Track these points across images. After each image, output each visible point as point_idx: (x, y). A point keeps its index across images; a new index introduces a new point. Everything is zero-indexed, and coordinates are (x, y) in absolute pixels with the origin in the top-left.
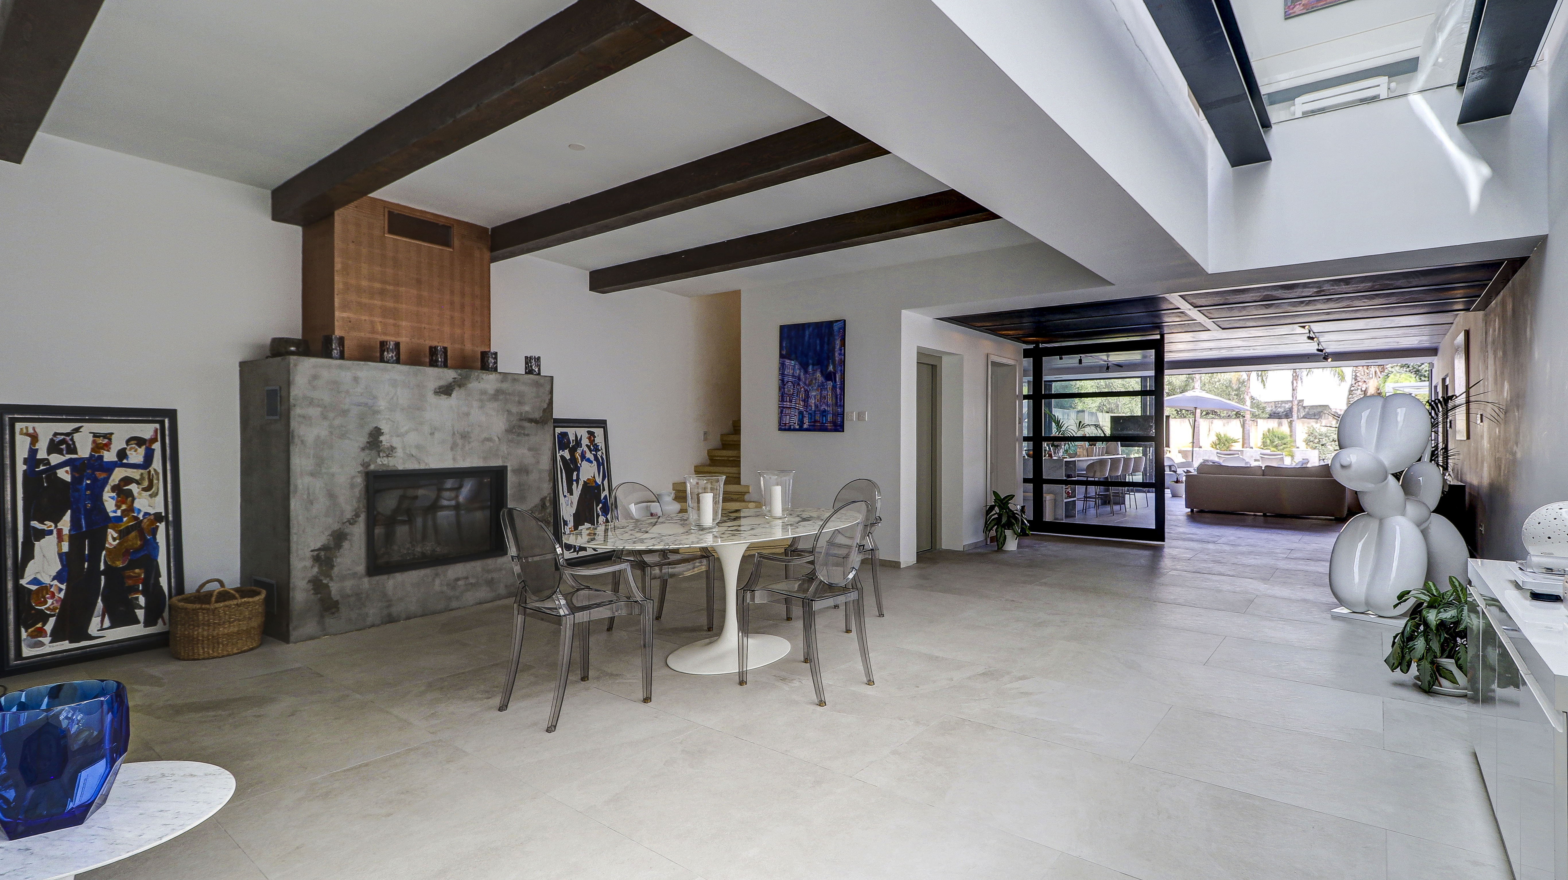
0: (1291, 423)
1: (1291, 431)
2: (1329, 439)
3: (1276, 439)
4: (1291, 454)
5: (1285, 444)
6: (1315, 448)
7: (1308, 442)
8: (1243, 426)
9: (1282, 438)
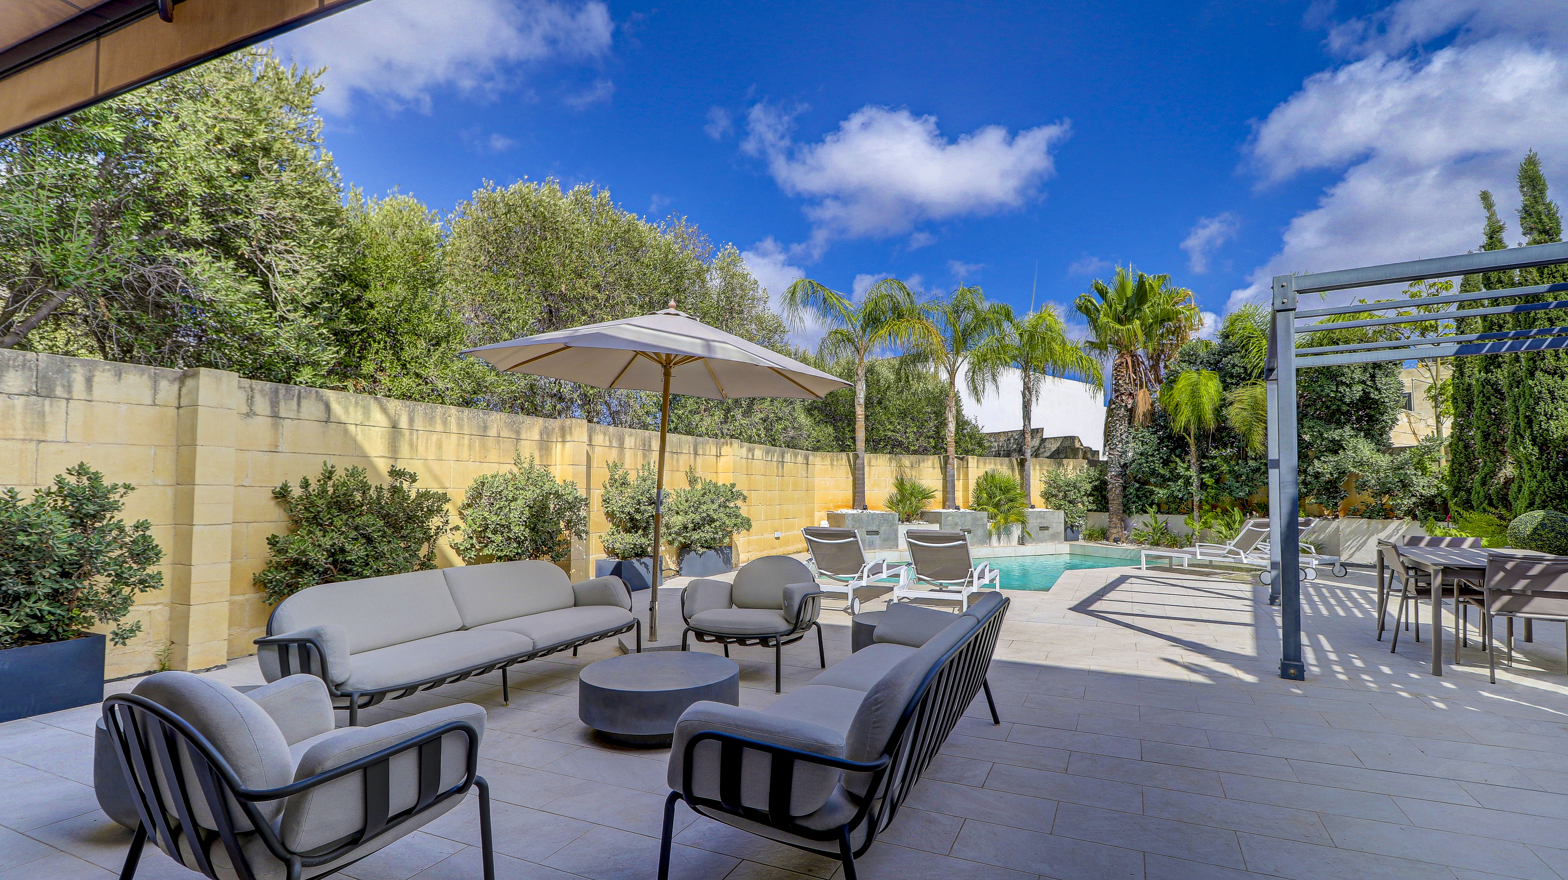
0: (1022, 463)
1: (1022, 478)
2: (1080, 492)
3: (998, 492)
4: (1021, 519)
5: (1012, 501)
6: (1059, 508)
7: (1047, 496)
8: (944, 468)
9: (1005, 490)
